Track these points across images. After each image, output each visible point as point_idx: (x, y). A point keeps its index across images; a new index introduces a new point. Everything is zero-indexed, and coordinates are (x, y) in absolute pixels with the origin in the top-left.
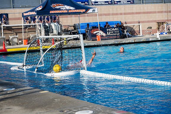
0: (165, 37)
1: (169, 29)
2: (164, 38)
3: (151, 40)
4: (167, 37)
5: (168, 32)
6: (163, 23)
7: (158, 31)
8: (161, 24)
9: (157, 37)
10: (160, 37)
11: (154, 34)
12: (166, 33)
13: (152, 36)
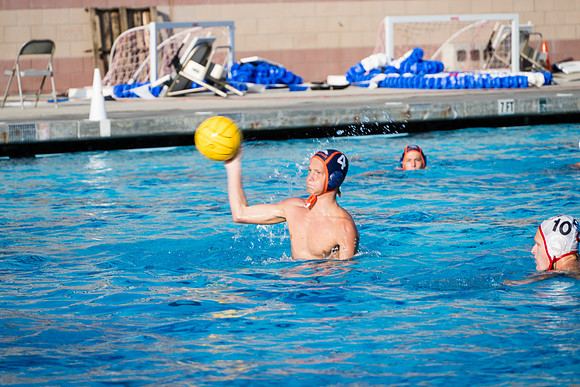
0: (144, 120)
1: (176, 63)
2: (137, 126)
3: (43, 134)
4: (158, 120)
5: (168, 83)
6: (132, 15)
7: (97, 72)
8: (118, 19)
9: (93, 118)
10: (109, 115)
11: (72, 92)
12: (156, 92)
13: (57, 109)
